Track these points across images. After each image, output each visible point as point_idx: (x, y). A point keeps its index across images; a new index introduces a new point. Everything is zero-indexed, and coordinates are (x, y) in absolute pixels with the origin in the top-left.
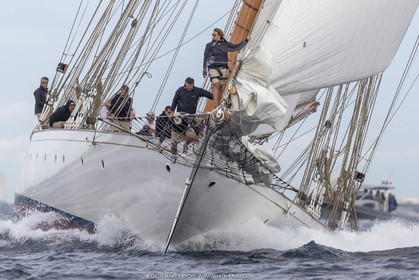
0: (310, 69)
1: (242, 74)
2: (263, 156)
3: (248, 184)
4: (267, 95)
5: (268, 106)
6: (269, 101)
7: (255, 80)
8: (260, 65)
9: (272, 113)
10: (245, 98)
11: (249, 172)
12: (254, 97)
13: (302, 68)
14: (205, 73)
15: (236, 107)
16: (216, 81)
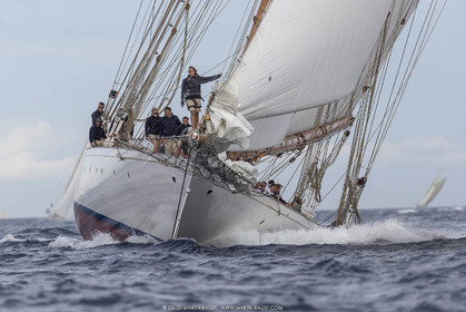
0: (275, 99)
1: (214, 103)
2: (240, 170)
3: (233, 192)
4: (234, 121)
5: (235, 130)
6: (236, 125)
7: (225, 108)
8: (229, 96)
9: (239, 136)
10: (216, 123)
11: (231, 182)
12: (223, 122)
13: (267, 98)
14: (183, 103)
15: (209, 130)
16: (192, 109)
